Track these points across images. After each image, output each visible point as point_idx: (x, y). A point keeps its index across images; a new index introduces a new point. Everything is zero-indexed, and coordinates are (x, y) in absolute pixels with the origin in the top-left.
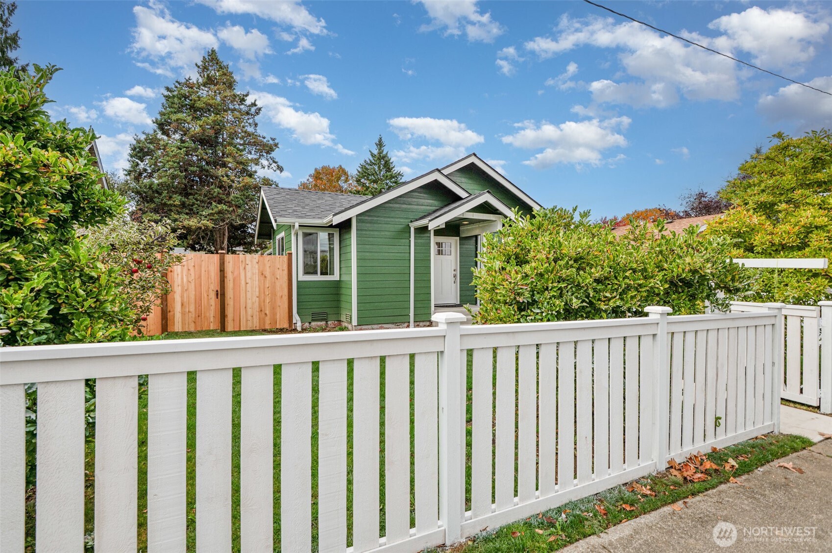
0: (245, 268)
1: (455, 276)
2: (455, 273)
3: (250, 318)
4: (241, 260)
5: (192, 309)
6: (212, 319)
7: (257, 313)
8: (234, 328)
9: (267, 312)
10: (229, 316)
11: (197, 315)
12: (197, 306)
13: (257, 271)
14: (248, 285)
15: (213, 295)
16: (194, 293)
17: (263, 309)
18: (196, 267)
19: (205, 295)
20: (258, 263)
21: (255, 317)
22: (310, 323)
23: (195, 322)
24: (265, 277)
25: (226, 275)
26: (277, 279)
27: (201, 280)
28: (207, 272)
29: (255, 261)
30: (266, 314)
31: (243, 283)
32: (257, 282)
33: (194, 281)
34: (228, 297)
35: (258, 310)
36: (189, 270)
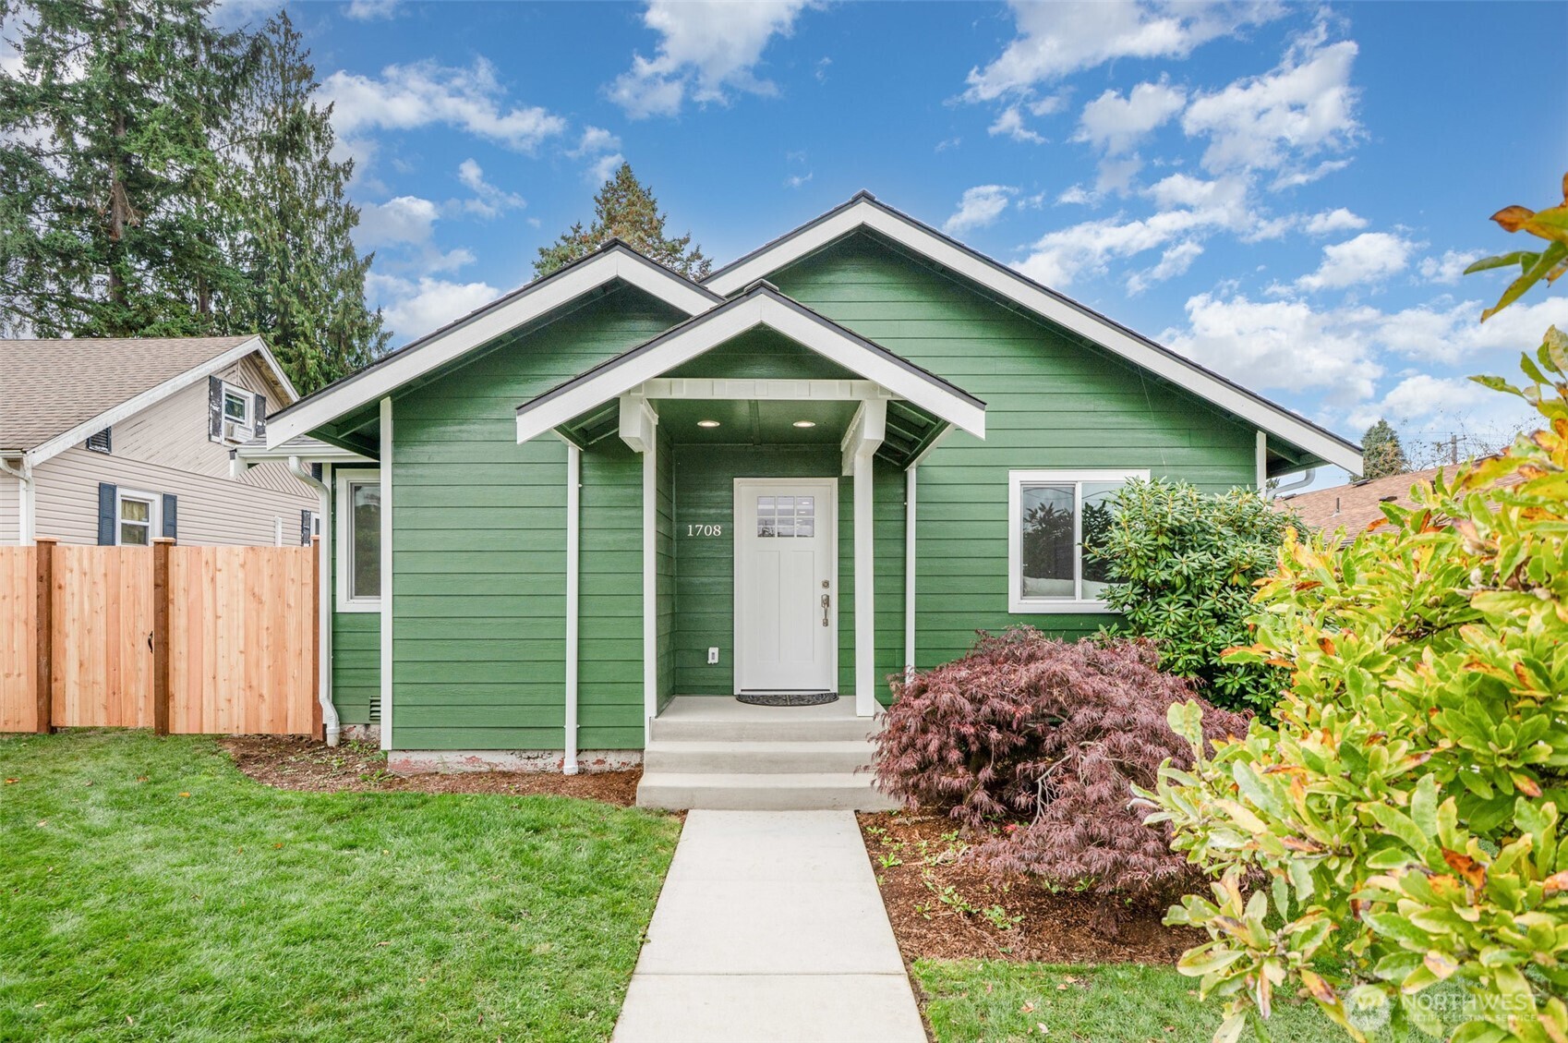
0: (213, 579)
1: (826, 602)
2: (825, 591)
3: (223, 704)
4: (204, 560)
5: (101, 676)
6: (141, 704)
7: (242, 692)
8: (188, 726)
9: (265, 692)
10: (177, 696)
11: (111, 692)
12: (111, 669)
13: (241, 587)
14: (220, 622)
15: (143, 646)
16: (104, 638)
17: (254, 683)
18: (110, 577)
19: (129, 646)
20: (243, 566)
21: (235, 701)
22: (367, 726)
23: (106, 708)
24: (261, 602)
25: (171, 596)
26: (289, 606)
27: (119, 608)
28: (131, 589)
29: (237, 561)
30: (261, 696)
31: (209, 615)
32: (241, 615)
33: (104, 609)
34: (177, 650)
35: (242, 685)
36: (94, 583)
